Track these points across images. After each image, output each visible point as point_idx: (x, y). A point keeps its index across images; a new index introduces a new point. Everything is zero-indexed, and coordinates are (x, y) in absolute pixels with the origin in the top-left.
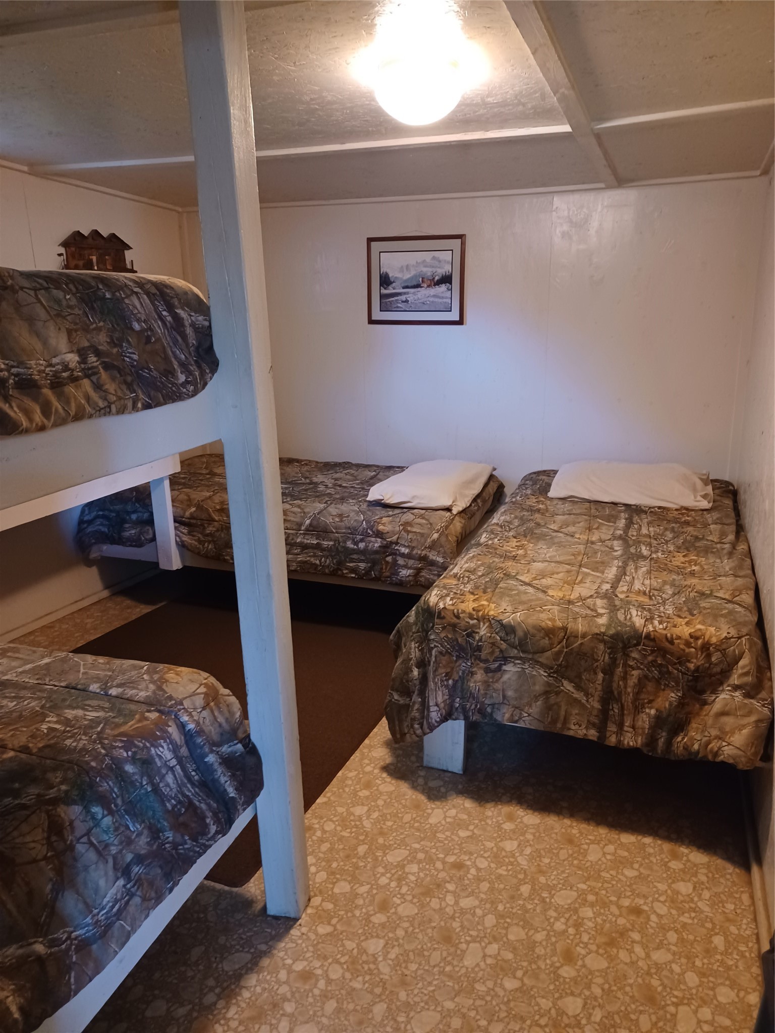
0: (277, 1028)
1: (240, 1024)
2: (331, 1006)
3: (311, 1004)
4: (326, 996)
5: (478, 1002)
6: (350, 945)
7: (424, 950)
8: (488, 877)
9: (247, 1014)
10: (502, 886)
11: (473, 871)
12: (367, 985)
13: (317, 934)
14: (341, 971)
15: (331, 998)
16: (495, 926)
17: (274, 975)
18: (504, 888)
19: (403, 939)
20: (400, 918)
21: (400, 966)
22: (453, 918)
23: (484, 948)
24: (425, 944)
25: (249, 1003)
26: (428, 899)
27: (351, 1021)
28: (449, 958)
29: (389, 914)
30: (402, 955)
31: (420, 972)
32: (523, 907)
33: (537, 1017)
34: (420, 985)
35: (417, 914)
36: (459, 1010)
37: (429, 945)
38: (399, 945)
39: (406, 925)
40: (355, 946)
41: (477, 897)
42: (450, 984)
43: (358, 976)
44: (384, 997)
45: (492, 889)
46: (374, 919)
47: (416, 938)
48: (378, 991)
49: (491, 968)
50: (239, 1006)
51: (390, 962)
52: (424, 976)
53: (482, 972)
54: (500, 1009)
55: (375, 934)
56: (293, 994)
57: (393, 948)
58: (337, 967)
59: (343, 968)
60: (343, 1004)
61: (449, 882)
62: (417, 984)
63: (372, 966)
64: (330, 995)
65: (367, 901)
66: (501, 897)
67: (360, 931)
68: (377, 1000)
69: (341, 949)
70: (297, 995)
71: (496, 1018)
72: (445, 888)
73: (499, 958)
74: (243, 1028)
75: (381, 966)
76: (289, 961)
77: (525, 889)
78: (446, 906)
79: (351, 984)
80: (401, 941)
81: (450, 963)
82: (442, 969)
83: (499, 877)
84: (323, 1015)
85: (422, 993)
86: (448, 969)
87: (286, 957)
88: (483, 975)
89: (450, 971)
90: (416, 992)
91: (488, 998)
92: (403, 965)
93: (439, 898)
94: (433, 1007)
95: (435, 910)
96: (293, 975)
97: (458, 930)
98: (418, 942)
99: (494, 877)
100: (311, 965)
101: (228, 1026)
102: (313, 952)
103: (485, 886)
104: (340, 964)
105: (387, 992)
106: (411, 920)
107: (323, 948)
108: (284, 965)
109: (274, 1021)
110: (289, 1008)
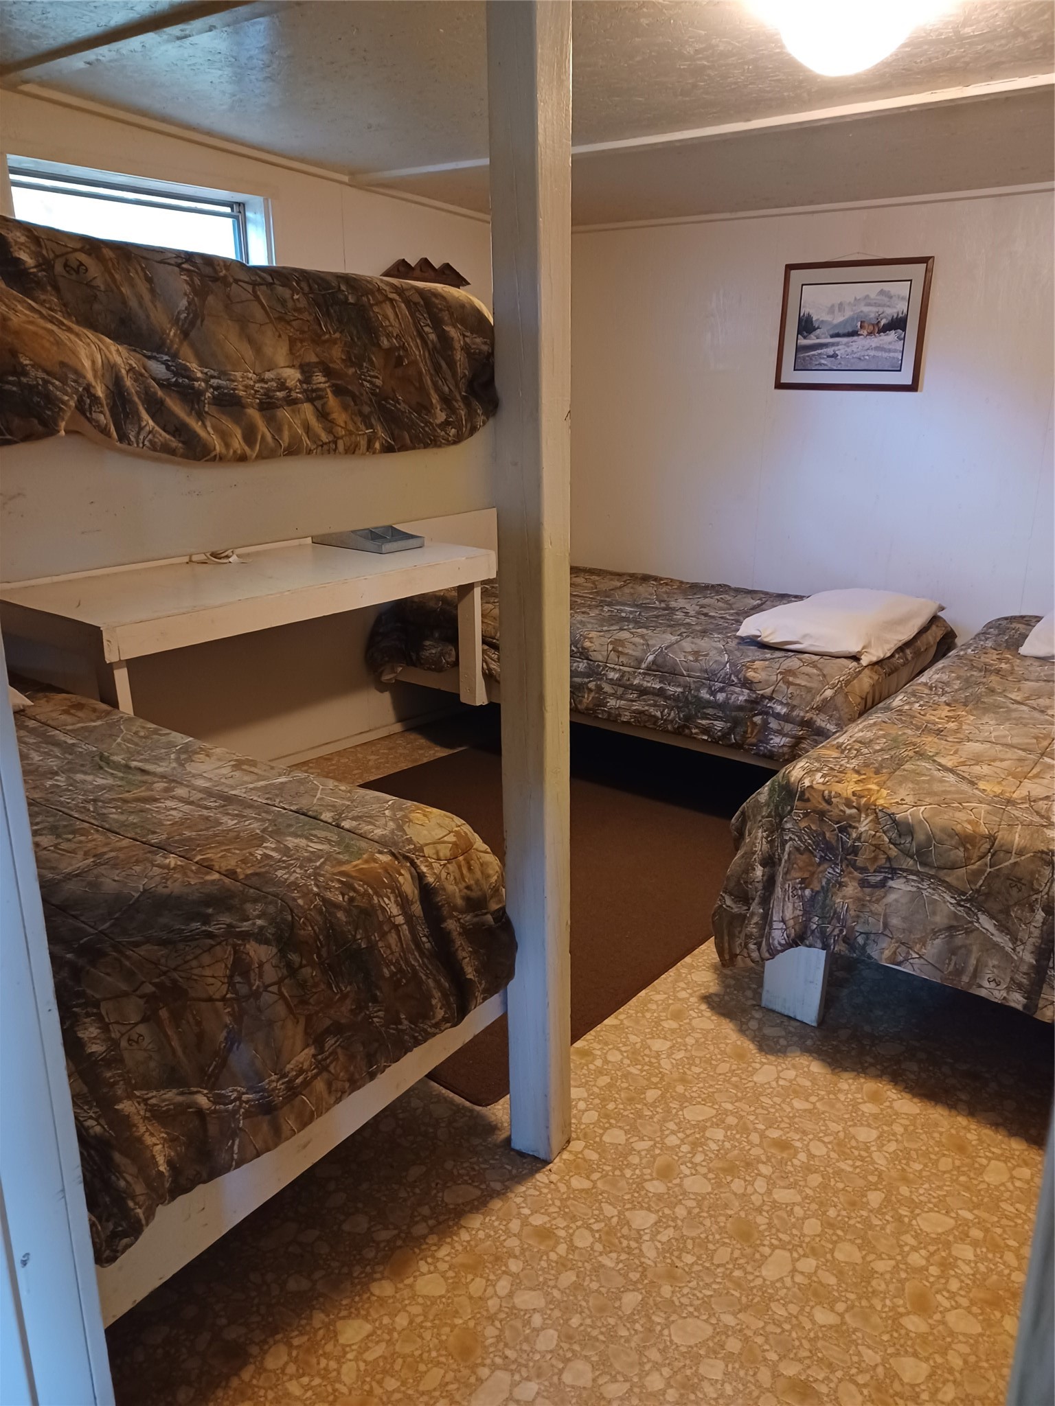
0: (494, 1286)
1: (450, 1268)
2: (568, 1278)
3: (543, 1269)
4: (563, 1264)
5: (771, 1328)
6: (609, 1210)
7: (709, 1241)
8: (822, 1169)
9: (460, 1259)
10: (841, 1186)
11: (802, 1156)
12: (621, 1265)
13: (569, 1187)
14: (591, 1240)
15: (571, 1269)
16: (819, 1235)
17: (504, 1223)
18: (843, 1189)
19: (682, 1221)
20: (685, 1193)
21: (672, 1254)
22: (759, 1210)
23: (794, 1261)
24: (713, 1234)
25: (466, 1248)
26: (729, 1178)
27: (590, 1304)
28: (742, 1261)
29: (670, 1185)
30: (677, 1240)
31: (696, 1268)
32: (866, 1221)
33: (854, 1371)
34: (693, 1284)
35: (708, 1193)
36: (740, 1331)
37: (717, 1237)
38: (674, 1227)
39: (692, 1204)
40: (616, 1213)
41: (800, 1192)
42: (737, 1294)
43: (611, 1252)
44: (640, 1286)
45: (824, 1187)
46: (648, 1185)
47: (701, 1223)
48: (634, 1276)
49: (799, 1289)
50: (453, 1248)
51: (659, 1245)
52: (701, 1274)
53: (785, 1290)
54: (801, 1344)
55: (645, 1205)
56: (523, 1250)
57: (666, 1228)
58: (587, 1233)
59: (594, 1236)
60: (584, 1280)
61: (764, 1163)
62: (689, 1282)
63: (633, 1244)
64: (570, 1266)
65: (644, 1161)
66: (836, 1200)
67: (626, 1197)
68: (631, 1287)
69: (596, 1212)
70: (527, 1253)
71: (792, 1356)
72: (757, 1169)
73: (815, 1279)
74: (453, 1275)
75: (644, 1247)
76: (526, 1211)
77: (875, 1198)
78: (753, 1194)
79: (600, 1259)
80: (679, 1223)
81: (741, 1267)
82: (728, 1272)
83: (839, 1173)
84: (555, 1287)
85: (694, 1295)
86: (737, 1273)
87: (523, 1205)
88: (786, 1294)
89: (740, 1278)
90: (685, 1291)
91: (787, 1327)
92: (676, 1253)
93: (745, 1181)
94: (705, 1317)
95: (735, 1194)
96: (527, 1229)
97: (762, 1228)
98: (703, 1229)
99: (831, 1171)
100: (554, 1222)
101: (436, 1267)
102: (559, 1208)
103: (815, 1179)
104: (591, 1230)
105: (646, 1281)
106: (700, 1199)
107: (573, 1205)
108: (519, 1214)
109: (492, 1277)
110: (514, 1266)
